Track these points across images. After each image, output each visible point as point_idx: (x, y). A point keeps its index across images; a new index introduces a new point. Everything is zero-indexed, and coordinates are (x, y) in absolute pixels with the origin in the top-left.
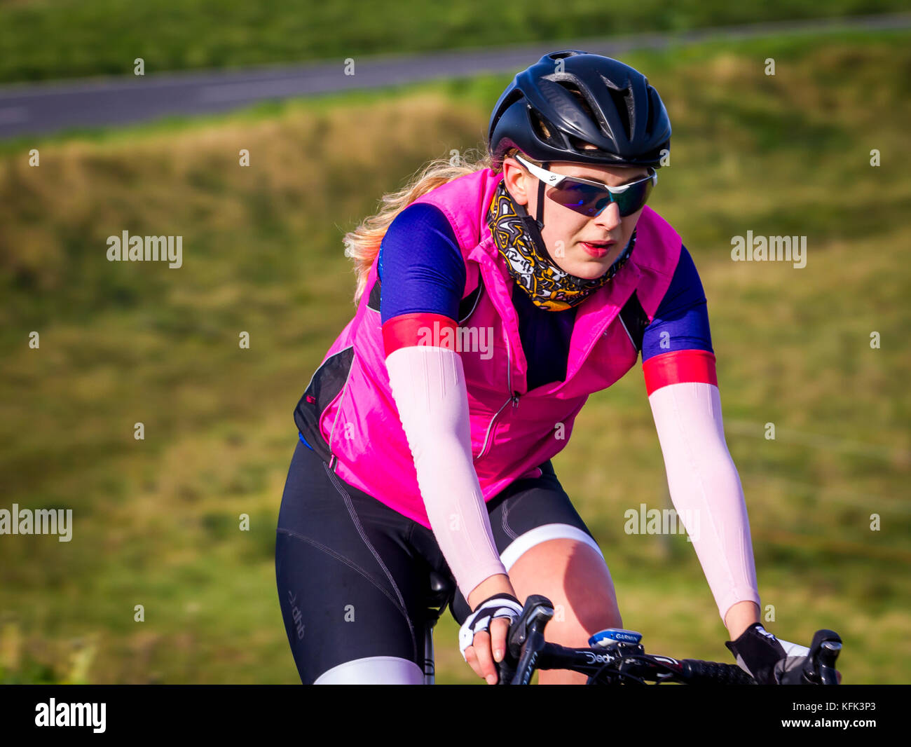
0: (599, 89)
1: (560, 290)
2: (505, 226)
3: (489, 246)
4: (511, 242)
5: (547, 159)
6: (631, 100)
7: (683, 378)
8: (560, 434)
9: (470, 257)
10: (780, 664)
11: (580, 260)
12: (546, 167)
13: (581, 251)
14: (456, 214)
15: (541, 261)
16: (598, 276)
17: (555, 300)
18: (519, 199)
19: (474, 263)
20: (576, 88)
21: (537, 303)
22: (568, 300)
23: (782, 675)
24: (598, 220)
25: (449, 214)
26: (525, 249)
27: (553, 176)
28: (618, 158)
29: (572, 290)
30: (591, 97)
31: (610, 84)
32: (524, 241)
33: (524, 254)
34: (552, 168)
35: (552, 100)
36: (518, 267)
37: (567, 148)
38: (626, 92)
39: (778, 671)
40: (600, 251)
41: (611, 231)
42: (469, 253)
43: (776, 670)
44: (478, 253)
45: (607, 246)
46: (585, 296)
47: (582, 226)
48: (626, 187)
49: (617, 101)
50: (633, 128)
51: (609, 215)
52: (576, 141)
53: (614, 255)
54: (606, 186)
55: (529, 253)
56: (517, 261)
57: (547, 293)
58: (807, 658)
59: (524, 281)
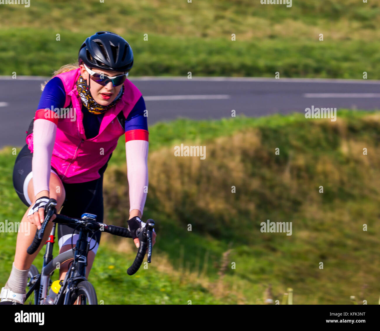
0: (108, 45)
1: (96, 108)
2: (80, 86)
3: (75, 91)
4: (81, 91)
5: (91, 67)
6: (118, 50)
7: (137, 138)
8: (102, 153)
9: (69, 94)
10: (139, 229)
11: (100, 99)
12: (91, 69)
13: (101, 96)
14: (66, 81)
15: (91, 98)
16: (109, 104)
17: (95, 111)
18: (85, 78)
19: (70, 96)
20: (102, 44)
21: (90, 111)
22: (100, 111)
23: (139, 233)
24: (106, 87)
25: (64, 82)
26: (86, 94)
27: (92, 72)
28: (111, 69)
29: (100, 108)
30: (105, 48)
31: (112, 44)
32: (86, 91)
33: (85, 95)
34: (93, 70)
35: (93, 48)
36: (83, 99)
37: (96, 64)
38: (117, 47)
39: (138, 231)
40: (108, 97)
41: (110, 91)
42: (69, 93)
43: (137, 231)
44: (71, 93)
45: (110, 95)
46: (105, 110)
47: (101, 88)
48: (115, 77)
49: (113, 50)
50: (117, 59)
51: (109, 86)
52: (99, 62)
53: (113, 99)
54: (108, 77)
55: (87, 96)
56: (83, 97)
57: (92, 108)
58: (144, 228)
59: (85, 105)
